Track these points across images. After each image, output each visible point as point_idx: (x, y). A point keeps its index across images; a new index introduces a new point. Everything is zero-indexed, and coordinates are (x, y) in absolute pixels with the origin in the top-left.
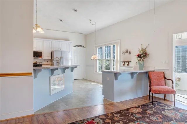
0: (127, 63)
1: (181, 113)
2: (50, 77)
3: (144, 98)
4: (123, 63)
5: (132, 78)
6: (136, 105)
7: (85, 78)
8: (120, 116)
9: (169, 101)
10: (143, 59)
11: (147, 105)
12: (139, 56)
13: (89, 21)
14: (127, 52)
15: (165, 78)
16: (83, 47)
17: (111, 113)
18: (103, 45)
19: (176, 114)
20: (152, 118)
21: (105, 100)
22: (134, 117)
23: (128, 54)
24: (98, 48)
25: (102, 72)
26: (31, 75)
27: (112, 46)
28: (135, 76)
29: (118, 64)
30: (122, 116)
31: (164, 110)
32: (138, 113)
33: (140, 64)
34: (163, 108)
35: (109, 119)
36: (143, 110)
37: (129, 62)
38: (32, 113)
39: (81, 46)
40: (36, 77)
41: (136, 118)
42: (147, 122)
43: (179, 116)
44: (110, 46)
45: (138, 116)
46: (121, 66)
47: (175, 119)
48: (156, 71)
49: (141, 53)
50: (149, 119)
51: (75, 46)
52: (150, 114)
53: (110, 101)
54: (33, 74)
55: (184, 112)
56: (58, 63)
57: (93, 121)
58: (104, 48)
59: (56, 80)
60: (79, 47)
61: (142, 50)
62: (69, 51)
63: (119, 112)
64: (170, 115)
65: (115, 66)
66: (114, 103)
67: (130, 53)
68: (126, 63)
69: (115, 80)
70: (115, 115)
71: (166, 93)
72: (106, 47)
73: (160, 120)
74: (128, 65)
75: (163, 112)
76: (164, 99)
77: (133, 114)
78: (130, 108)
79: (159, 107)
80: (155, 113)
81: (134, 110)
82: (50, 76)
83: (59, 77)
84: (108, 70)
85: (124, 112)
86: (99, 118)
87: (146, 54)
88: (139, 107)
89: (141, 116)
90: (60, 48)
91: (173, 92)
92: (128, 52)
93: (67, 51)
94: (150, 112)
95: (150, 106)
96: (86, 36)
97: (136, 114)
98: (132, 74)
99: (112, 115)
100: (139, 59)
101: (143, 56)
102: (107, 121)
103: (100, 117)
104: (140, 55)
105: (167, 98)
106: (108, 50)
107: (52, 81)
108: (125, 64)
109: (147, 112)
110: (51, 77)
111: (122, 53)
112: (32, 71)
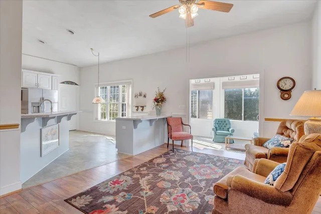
0: (142, 108)
1: (199, 156)
2: (41, 130)
3: (162, 146)
4: (137, 108)
5: (151, 125)
6: (158, 155)
7: (78, 129)
8: (146, 169)
9: (185, 147)
10: (160, 103)
11: (167, 153)
12: (156, 100)
13: (91, 50)
14: (140, 95)
15: (182, 123)
16: (76, 84)
17: (135, 168)
18: (108, 85)
19: (196, 158)
20: (177, 165)
21: (119, 154)
22: (161, 167)
23: (142, 97)
24: (99, 88)
25: (115, 121)
26: (18, 128)
27: (121, 87)
28: (153, 123)
29: (129, 109)
30: (148, 168)
31: (185, 156)
32: (163, 163)
33: (157, 109)
34: (183, 154)
35: (137, 174)
36: (167, 159)
37: (143, 107)
38: (19, 187)
39: (72, 83)
40: (23, 130)
41: (163, 168)
42: (175, 170)
43: (198, 160)
44: (118, 87)
45: (164, 165)
46: (133, 112)
47: (197, 163)
48: (174, 116)
49: (159, 97)
50: (175, 167)
51: (63, 83)
52: (175, 162)
53: (127, 155)
54: (20, 126)
55: (201, 156)
56: (38, 107)
57: (120, 180)
58: (109, 88)
59: (49, 134)
60: (69, 84)
61: (159, 94)
62: (53, 89)
63: (143, 165)
64: (192, 160)
65: (124, 112)
66: (133, 156)
67: (145, 96)
68: (140, 109)
69: (134, 129)
70: (142, 169)
71: (182, 139)
72: (111, 87)
73: (186, 166)
74: (142, 110)
75: (184, 158)
76: (182, 146)
77: (158, 164)
78: (153, 159)
79: (179, 153)
80: (178, 160)
81: (158, 161)
82: (41, 127)
83: (52, 129)
84: (124, 117)
85: (149, 165)
86: (124, 175)
87: (163, 98)
88: (161, 157)
89: (167, 165)
90: (38, 84)
91: (191, 137)
92: (143, 95)
93: (51, 89)
94: (174, 160)
95: (171, 154)
96: (81, 69)
97: (161, 164)
98: (151, 121)
99: (137, 169)
100: (156, 103)
101: (160, 100)
102: (136, 177)
103: (126, 174)
104: (158, 99)
105: (184, 145)
106: (114, 90)
107: (43, 135)
108: (138, 109)
109: (171, 160)
110: (43, 130)
111: (135, 96)
112: (19, 122)
